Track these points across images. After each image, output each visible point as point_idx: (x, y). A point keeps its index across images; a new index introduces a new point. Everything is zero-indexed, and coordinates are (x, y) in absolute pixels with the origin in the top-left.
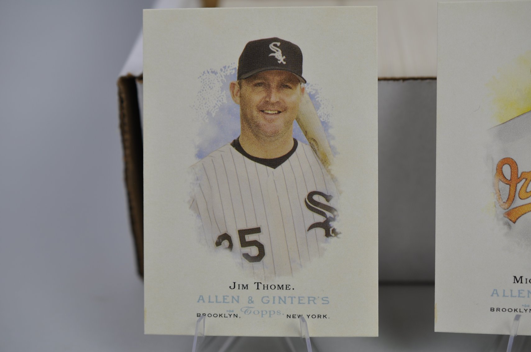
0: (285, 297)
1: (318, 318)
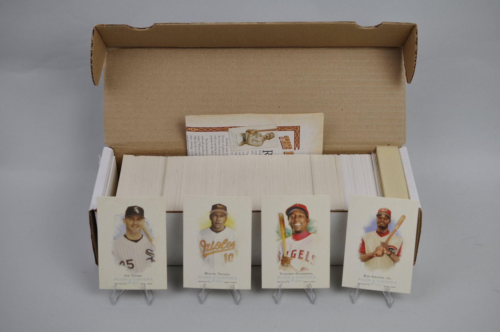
0: (140, 279)
1: (150, 285)
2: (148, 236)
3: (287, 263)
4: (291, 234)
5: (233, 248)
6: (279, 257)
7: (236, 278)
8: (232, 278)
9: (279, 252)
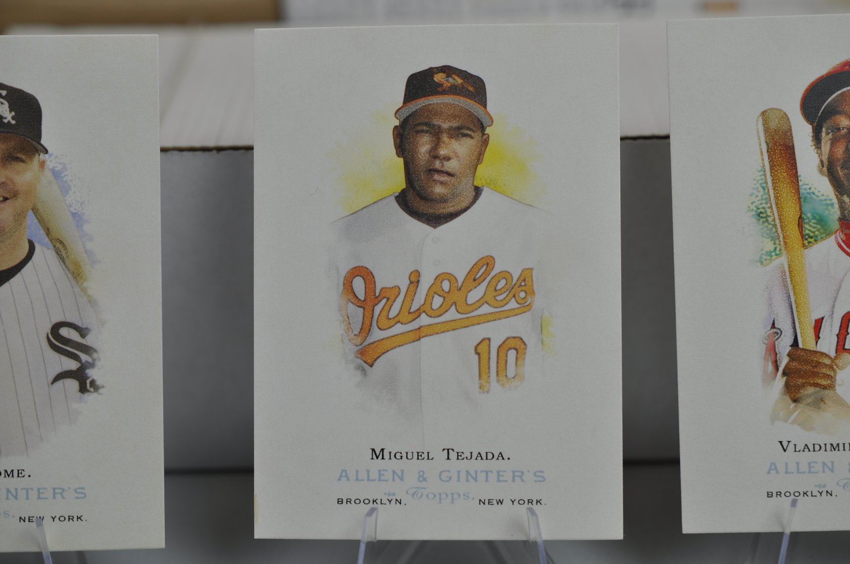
0: (16, 489)
1: (69, 521)
2: (60, 247)
3: (816, 385)
4: (836, 225)
5: (525, 307)
6: (772, 351)
7: (540, 476)
8: (518, 475)
9: (773, 326)
